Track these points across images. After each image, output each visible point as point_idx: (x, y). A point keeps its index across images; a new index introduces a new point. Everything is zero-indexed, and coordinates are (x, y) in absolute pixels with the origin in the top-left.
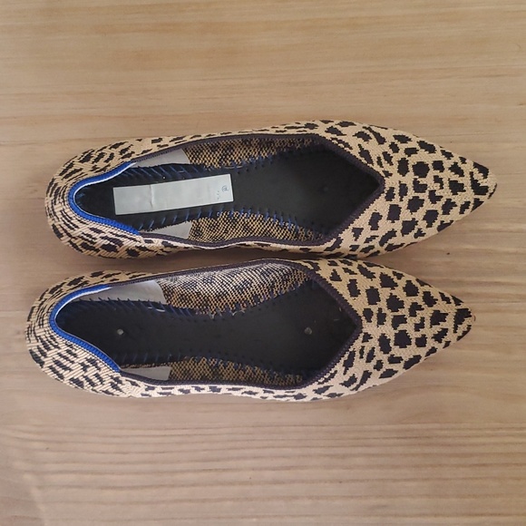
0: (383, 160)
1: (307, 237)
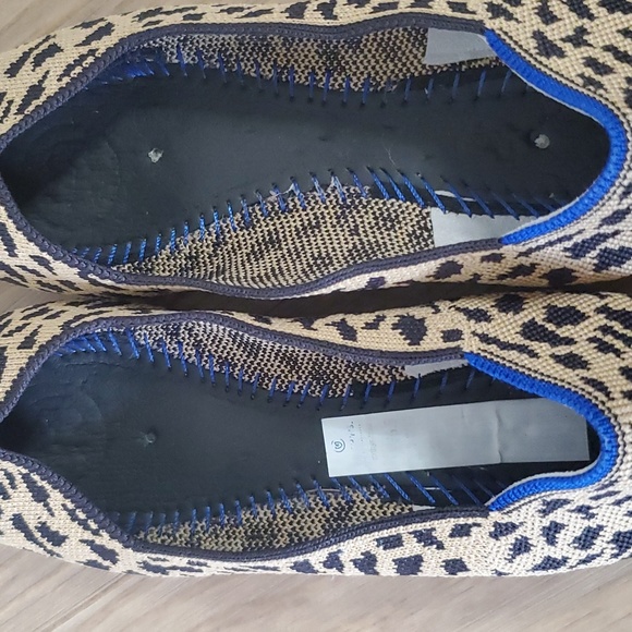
1: (179, 343)
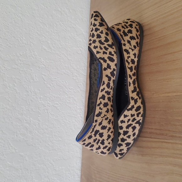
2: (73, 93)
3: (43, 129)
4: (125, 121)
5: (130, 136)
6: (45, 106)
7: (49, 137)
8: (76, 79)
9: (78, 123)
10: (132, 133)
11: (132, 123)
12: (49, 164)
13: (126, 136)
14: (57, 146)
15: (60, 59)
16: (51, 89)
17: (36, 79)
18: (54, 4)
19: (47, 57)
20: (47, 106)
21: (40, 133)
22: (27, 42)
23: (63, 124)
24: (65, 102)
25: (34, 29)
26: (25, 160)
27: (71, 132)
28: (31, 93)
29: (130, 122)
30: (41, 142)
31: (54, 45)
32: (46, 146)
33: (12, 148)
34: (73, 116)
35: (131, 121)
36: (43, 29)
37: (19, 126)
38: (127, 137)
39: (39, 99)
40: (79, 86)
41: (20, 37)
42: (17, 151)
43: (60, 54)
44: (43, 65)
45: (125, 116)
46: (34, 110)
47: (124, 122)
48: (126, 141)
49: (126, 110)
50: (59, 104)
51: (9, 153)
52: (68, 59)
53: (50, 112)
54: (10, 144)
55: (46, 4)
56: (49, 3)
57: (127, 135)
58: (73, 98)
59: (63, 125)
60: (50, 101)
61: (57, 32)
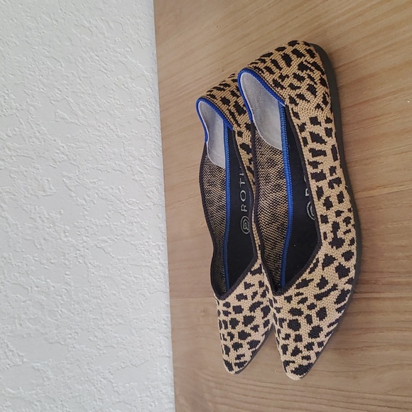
0: (300, 297)
2: (137, 212)
3: (78, 303)
4: (246, 296)
5: (258, 326)
6: (78, 248)
7: (93, 319)
8: (140, 180)
9: (155, 279)
10: (263, 321)
11: (261, 300)
12: (101, 381)
13: (249, 326)
14: (116, 337)
15: (99, 136)
16: (88, 209)
17: (51, 189)
18: (72, 12)
19: (69, 135)
20: (82, 249)
21: (73, 313)
22: (20, 105)
23: (123, 284)
24: (121, 234)
25: (32, 73)
26: (45, 379)
27: (143, 302)
28: (43, 221)
29: (258, 298)
30: (77, 333)
31: (81, 106)
32: (90, 339)
33: (13, 355)
34: (144, 264)
35: (258, 296)
36: (52, 71)
37: (24, 302)
38: (251, 328)
39: (63, 234)
40: (149, 195)
41: (3, 94)
42: (25, 360)
43: (99, 126)
44: (63, 153)
45: (247, 286)
46: (52, 261)
47: (246, 298)
48: (249, 338)
49: (249, 273)
50: (108, 240)
51: (8, 366)
52: (117, 135)
53: (91, 261)
54: (8, 347)
55: (54, 14)
56: (61, 10)
57: (252, 325)
58: (138, 222)
59: (124, 287)
60: (86, 236)
61: (86, 75)
